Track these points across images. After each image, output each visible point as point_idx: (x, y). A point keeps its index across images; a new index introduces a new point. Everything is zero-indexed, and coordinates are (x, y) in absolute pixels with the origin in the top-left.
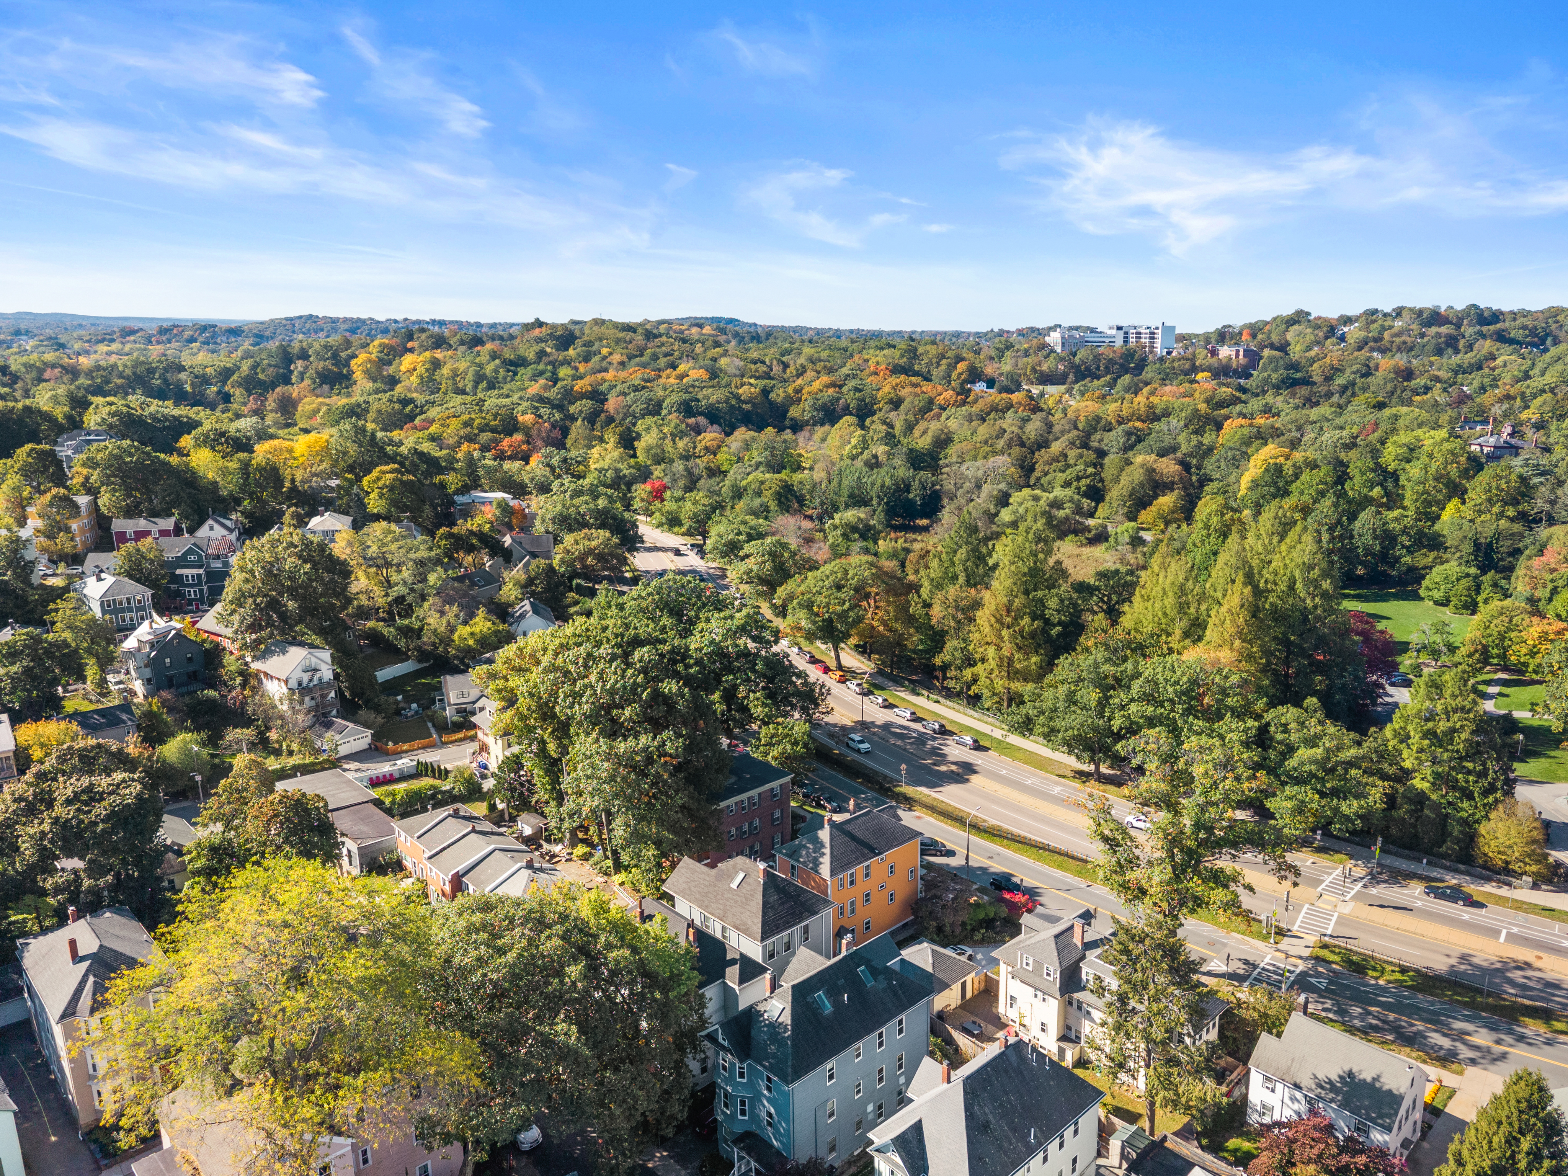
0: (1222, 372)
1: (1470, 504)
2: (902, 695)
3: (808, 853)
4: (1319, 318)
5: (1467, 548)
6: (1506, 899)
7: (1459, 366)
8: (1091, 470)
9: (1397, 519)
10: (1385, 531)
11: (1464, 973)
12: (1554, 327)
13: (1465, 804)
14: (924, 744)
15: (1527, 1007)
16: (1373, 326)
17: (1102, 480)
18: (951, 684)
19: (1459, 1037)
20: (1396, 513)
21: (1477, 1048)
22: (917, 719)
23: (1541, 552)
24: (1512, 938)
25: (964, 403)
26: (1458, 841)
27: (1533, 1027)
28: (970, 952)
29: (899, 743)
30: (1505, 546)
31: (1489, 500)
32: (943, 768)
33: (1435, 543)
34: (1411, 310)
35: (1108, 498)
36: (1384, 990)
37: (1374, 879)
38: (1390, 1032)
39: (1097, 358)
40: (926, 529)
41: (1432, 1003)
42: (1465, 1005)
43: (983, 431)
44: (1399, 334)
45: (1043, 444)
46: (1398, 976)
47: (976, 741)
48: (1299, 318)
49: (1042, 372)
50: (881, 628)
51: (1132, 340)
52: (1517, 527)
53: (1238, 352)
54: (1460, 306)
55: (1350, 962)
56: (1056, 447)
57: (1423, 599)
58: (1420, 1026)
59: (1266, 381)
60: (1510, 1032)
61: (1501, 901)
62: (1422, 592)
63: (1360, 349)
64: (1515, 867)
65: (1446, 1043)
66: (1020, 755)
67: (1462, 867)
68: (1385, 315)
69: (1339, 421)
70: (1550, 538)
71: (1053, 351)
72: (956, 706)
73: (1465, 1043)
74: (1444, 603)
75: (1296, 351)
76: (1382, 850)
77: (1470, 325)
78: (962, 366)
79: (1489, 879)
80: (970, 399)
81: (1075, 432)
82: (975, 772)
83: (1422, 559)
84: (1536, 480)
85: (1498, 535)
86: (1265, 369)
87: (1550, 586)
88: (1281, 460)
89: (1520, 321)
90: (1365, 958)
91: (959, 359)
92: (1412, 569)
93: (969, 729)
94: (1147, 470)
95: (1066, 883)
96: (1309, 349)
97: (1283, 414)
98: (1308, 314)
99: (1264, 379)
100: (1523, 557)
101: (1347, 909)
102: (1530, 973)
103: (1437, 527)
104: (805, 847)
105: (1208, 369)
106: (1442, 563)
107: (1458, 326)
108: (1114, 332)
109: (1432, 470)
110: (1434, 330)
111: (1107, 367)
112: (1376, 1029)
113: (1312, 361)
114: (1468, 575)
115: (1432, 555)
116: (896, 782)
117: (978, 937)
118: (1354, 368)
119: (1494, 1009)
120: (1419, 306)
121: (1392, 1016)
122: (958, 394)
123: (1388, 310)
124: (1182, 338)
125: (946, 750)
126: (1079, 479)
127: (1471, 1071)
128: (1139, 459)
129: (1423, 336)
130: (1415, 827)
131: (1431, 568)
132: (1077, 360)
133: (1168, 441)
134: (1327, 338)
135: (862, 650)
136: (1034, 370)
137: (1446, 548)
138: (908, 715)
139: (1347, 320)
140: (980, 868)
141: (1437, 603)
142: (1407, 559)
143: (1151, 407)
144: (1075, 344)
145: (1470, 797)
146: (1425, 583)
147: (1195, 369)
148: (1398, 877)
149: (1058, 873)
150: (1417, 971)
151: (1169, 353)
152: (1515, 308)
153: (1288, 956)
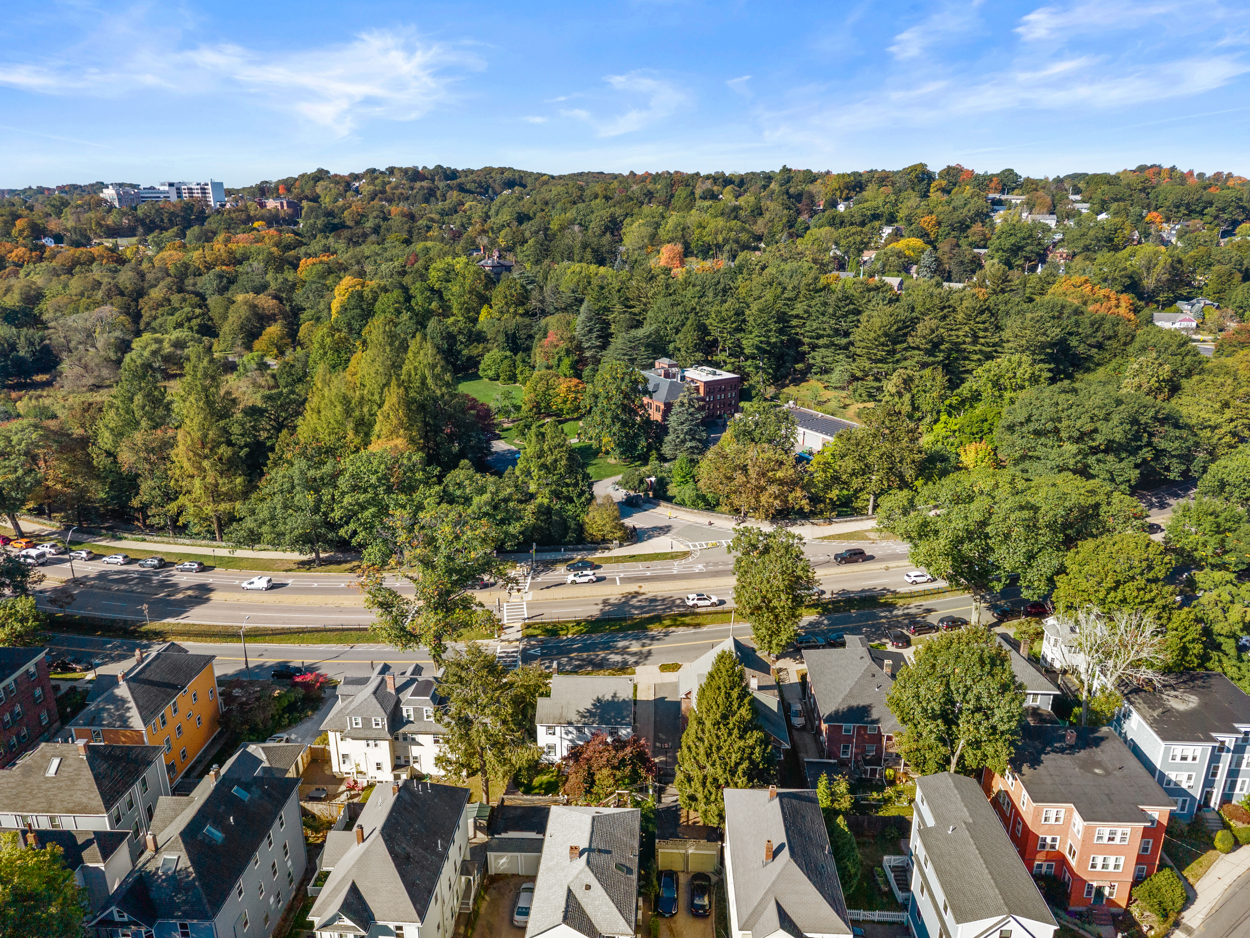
0: (273, 220)
1: (496, 308)
2: (104, 543)
3: (111, 715)
4: (336, 175)
5: (501, 338)
6: (611, 558)
7: (443, 210)
8: (198, 311)
9: (453, 324)
10: (448, 333)
11: (609, 611)
12: (491, 181)
13: (570, 507)
14: (150, 581)
15: (648, 619)
16: (377, 182)
17: (211, 319)
18: (154, 521)
19: (624, 651)
20: (452, 319)
21: (634, 654)
22: (129, 561)
23: (545, 335)
24: (624, 580)
25: (41, 259)
26: (575, 531)
27: (655, 630)
28: (285, 736)
29: (123, 587)
30: (523, 334)
31: (506, 303)
32: (180, 596)
33: (479, 338)
34: (400, 169)
35: (221, 333)
36: (573, 640)
37: (536, 572)
38: (588, 665)
39: (159, 211)
40: (48, 384)
41: (602, 637)
42: (618, 631)
43: (76, 284)
44: (396, 188)
45: (140, 293)
46: (577, 628)
47: (200, 564)
48: (321, 175)
49: (108, 227)
50: (59, 487)
51: (186, 195)
52: (527, 321)
53: (282, 204)
54: (431, 167)
55: (547, 631)
56: (156, 294)
57: (481, 378)
58: (602, 654)
59: (313, 227)
60: (646, 637)
61: (608, 560)
62: (481, 373)
63: (373, 199)
64: (608, 537)
65: (617, 658)
66: (245, 564)
67: (580, 547)
68: (382, 173)
69: (387, 254)
70: (547, 325)
71: (111, 207)
72: (165, 539)
73: (629, 654)
74: (496, 378)
75: (326, 201)
76: (536, 551)
77: (440, 180)
78: (20, 224)
79: (596, 549)
80: (46, 254)
81: (169, 279)
82: (211, 590)
83: (475, 350)
84: (529, 287)
85: (518, 327)
86: (308, 217)
87: (557, 357)
88: (358, 288)
89: (470, 178)
90: (555, 624)
91: (16, 217)
92: (470, 358)
93: (187, 556)
94: (250, 306)
95: (333, 652)
96: (336, 200)
97: (339, 252)
98: (328, 172)
99: (311, 225)
100: (536, 340)
101: (530, 596)
102: (640, 598)
103: (478, 326)
104: (104, 709)
105: (262, 218)
106: (488, 351)
107: (433, 181)
108: (166, 188)
109: (467, 287)
110: (418, 184)
111: (170, 220)
112: (580, 667)
113: (343, 209)
114: (506, 357)
115: (481, 346)
116: (141, 623)
117: (285, 721)
118: (375, 214)
119: (632, 627)
120: (404, 166)
121: (585, 655)
122: (31, 250)
123: (383, 169)
124: (229, 192)
125: (174, 580)
126: (189, 320)
127: (638, 669)
128: (240, 298)
129: (412, 189)
130: (548, 529)
131: (482, 355)
132: (139, 212)
133: (258, 281)
134: (346, 191)
135: (39, 512)
136: (98, 224)
137: (488, 341)
138: (120, 559)
139: (356, 177)
140: (257, 667)
141: (491, 379)
142: (465, 352)
143: (231, 253)
144: (132, 200)
145: (571, 500)
146: (481, 366)
147: (250, 219)
148: (549, 565)
149: (323, 647)
150: (586, 621)
151: (223, 206)
152: (465, 167)
153: (510, 642)
